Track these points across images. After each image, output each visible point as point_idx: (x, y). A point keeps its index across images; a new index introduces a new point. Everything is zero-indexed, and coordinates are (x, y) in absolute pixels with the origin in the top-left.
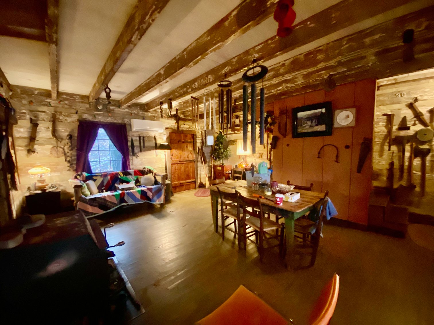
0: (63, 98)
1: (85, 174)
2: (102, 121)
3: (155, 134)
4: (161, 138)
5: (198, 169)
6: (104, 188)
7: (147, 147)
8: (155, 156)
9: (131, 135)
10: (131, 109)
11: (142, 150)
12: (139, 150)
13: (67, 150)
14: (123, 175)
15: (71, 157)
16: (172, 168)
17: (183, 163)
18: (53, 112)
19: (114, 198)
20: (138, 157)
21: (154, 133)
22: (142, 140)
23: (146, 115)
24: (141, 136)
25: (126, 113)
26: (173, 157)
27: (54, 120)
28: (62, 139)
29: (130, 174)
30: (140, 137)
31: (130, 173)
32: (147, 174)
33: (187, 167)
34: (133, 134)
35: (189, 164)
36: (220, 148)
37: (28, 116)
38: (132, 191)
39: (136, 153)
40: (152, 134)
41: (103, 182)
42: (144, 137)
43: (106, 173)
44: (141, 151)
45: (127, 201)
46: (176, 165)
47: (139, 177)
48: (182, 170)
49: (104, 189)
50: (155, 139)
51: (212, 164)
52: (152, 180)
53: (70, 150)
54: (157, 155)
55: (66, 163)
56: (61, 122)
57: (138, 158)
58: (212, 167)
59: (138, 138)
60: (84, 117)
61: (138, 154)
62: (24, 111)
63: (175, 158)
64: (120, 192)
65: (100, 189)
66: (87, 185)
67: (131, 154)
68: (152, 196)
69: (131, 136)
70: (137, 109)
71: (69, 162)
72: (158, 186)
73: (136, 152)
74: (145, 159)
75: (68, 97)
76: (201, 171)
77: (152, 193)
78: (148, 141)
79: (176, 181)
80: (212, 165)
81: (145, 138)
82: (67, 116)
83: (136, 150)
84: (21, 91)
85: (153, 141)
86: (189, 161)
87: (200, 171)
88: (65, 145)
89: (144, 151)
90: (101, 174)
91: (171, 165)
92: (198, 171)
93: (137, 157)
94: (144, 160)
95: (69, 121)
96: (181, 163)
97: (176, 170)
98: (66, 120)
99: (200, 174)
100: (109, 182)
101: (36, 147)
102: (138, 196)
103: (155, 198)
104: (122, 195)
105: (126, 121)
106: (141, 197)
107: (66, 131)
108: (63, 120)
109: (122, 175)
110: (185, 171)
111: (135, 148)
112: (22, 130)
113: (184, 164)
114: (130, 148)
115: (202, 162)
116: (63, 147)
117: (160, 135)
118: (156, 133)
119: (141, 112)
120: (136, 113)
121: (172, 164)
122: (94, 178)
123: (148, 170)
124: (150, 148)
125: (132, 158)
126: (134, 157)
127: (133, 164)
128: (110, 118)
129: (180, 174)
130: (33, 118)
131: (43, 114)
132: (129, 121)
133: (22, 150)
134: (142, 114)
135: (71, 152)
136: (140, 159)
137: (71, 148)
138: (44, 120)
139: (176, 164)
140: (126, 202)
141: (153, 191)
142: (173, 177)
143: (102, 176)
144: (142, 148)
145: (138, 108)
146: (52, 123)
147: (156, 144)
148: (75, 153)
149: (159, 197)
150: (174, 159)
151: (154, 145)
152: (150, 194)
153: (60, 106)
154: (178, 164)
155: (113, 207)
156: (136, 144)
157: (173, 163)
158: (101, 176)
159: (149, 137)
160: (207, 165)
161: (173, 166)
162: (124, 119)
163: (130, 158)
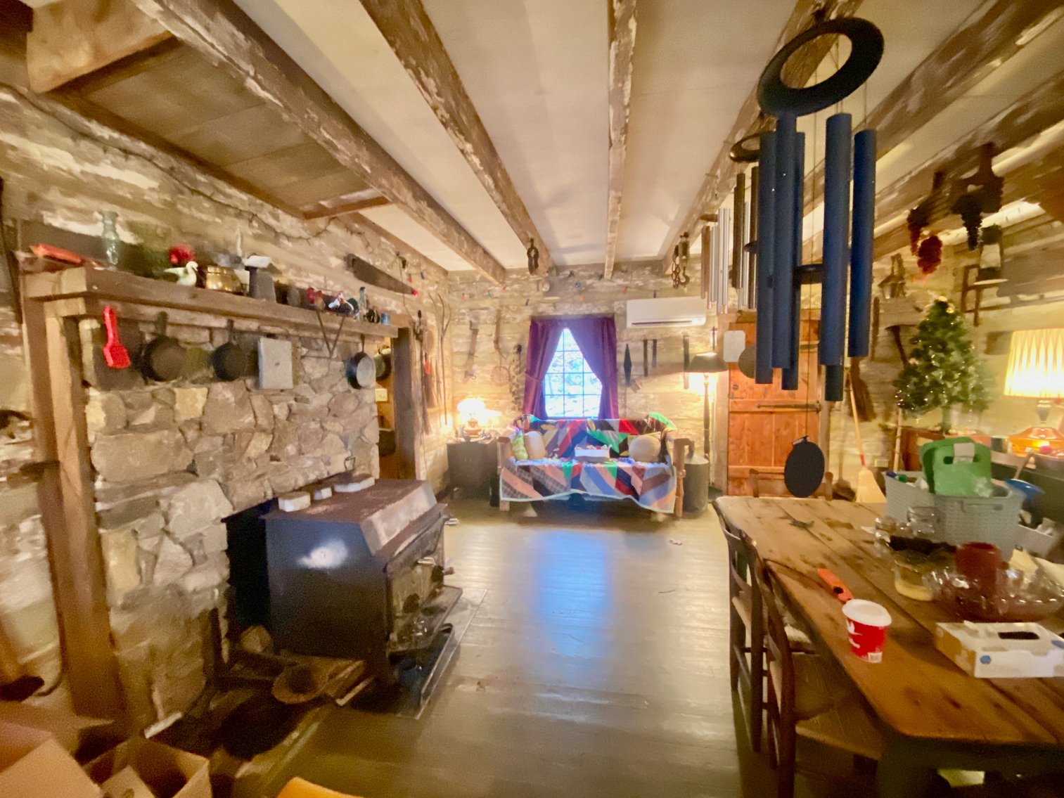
0: (511, 279)
1: (531, 418)
2: (570, 313)
3: (686, 330)
4: (700, 340)
5: (832, 435)
6: (557, 449)
7: (661, 366)
8: (680, 388)
9: (625, 338)
10: (629, 278)
11: (649, 373)
12: (642, 372)
13: (513, 373)
14: (597, 428)
15: (518, 386)
16: (731, 424)
17: (771, 413)
18: (498, 308)
19: (562, 474)
20: (639, 388)
21: (682, 328)
22: (650, 350)
23: (666, 284)
24: (648, 338)
25: (617, 289)
26: (736, 393)
27: (499, 322)
28: (508, 353)
29: (610, 428)
30: (645, 342)
31: (612, 425)
32: (650, 431)
33: (787, 425)
34: (630, 334)
35: (796, 415)
36: (931, 368)
37: (467, 319)
38: (598, 465)
39: (634, 381)
40: (678, 330)
41: (556, 437)
42: (655, 341)
43: (564, 420)
44: (646, 374)
45: (585, 487)
46: (747, 415)
47: (629, 436)
48: (766, 433)
49: (557, 452)
50: (686, 344)
51: (897, 422)
52: (652, 449)
53: (517, 374)
54: (686, 387)
55: (510, 395)
56: (508, 322)
57: (638, 391)
58: (896, 434)
59: (641, 345)
60: (540, 310)
61: (638, 383)
62: (463, 311)
63: (744, 395)
64: (575, 463)
65: (550, 450)
66: (526, 439)
67: (624, 381)
68: (642, 488)
69: (627, 340)
70: (644, 274)
71: (514, 393)
72: (663, 465)
73: (634, 377)
74: (654, 394)
75: (519, 277)
76: (847, 443)
77: (643, 482)
78: (664, 350)
79: (741, 461)
80: (896, 429)
81: (658, 343)
82: (516, 312)
83: (636, 371)
84: (461, 279)
85: (679, 348)
86: (796, 407)
87: (838, 443)
88: (511, 364)
89: (655, 375)
90: (555, 421)
91: (727, 414)
92: (832, 443)
93: (636, 389)
94: (652, 396)
95: (518, 321)
96: (762, 412)
97: (746, 431)
98: (514, 319)
99: (841, 455)
100: (566, 437)
101: (475, 367)
102: (611, 481)
103: (650, 494)
104: (577, 470)
105: (617, 306)
106: (618, 486)
107: (513, 338)
108: (511, 320)
109: (594, 427)
110: (777, 438)
111: (633, 368)
112: (460, 341)
113: (774, 415)
114: (622, 370)
115: (851, 414)
116: (507, 367)
117: (700, 333)
118: (688, 328)
119: (653, 281)
120: (640, 283)
121: (730, 413)
122: (544, 427)
123: (652, 423)
124: (670, 369)
125: (623, 392)
126: (629, 390)
127: (625, 406)
128: (584, 305)
129: (757, 445)
130: (473, 321)
131: (485, 312)
132: (622, 306)
133: (459, 372)
134: (654, 284)
135: (519, 376)
136: (642, 395)
137: (518, 369)
138: (486, 323)
139: (747, 412)
140: (583, 489)
141: (646, 477)
142: (733, 450)
143: (557, 425)
144: (650, 367)
145: (647, 272)
146: (495, 326)
147: (687, 356)
148: (523, 379)
149: (662, 494)
150: (742, 398)
151: (682, 359)
152: (637, 483)
153: (507, 294)
154: (753, 413)
155: (559, 492)
156: (636, 357)
157: (736, 409)
158: (554, 424)
159: (668, 340)
160: (875, 424)
161: (734, 419)
162: (613, 302)
163: (620, 390)
